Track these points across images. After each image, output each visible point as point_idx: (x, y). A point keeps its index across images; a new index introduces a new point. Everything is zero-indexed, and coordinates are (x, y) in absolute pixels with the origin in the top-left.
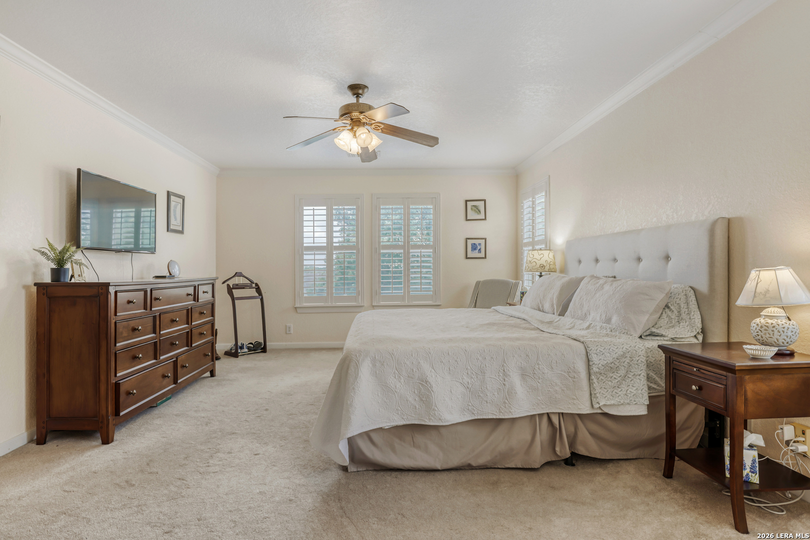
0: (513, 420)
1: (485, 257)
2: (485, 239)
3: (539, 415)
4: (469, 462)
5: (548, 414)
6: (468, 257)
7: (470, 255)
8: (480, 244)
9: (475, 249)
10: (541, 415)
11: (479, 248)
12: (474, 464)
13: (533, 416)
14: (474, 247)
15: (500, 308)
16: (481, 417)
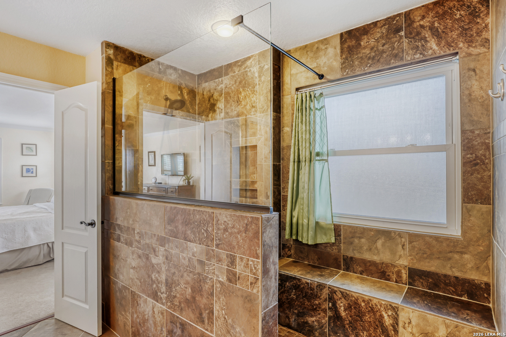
0: (31, 247)
1: (36, 176)
2: (36, 166)
3: (43, 244)
4: (6, 268)
5: (47, 243)
6: (23, 176)
7: (25, 174)
8: (32, 169)
9: (29, 172)
10: (44, 244)
11: (31, 171)
12: (9, 269)
13: (40, 245)
14: (28, 171)
15: (37, 204)
16: (13, 249)
